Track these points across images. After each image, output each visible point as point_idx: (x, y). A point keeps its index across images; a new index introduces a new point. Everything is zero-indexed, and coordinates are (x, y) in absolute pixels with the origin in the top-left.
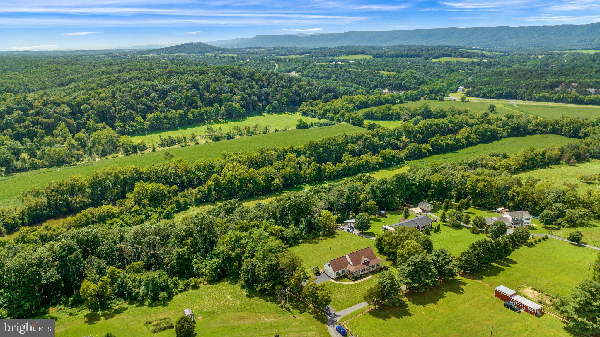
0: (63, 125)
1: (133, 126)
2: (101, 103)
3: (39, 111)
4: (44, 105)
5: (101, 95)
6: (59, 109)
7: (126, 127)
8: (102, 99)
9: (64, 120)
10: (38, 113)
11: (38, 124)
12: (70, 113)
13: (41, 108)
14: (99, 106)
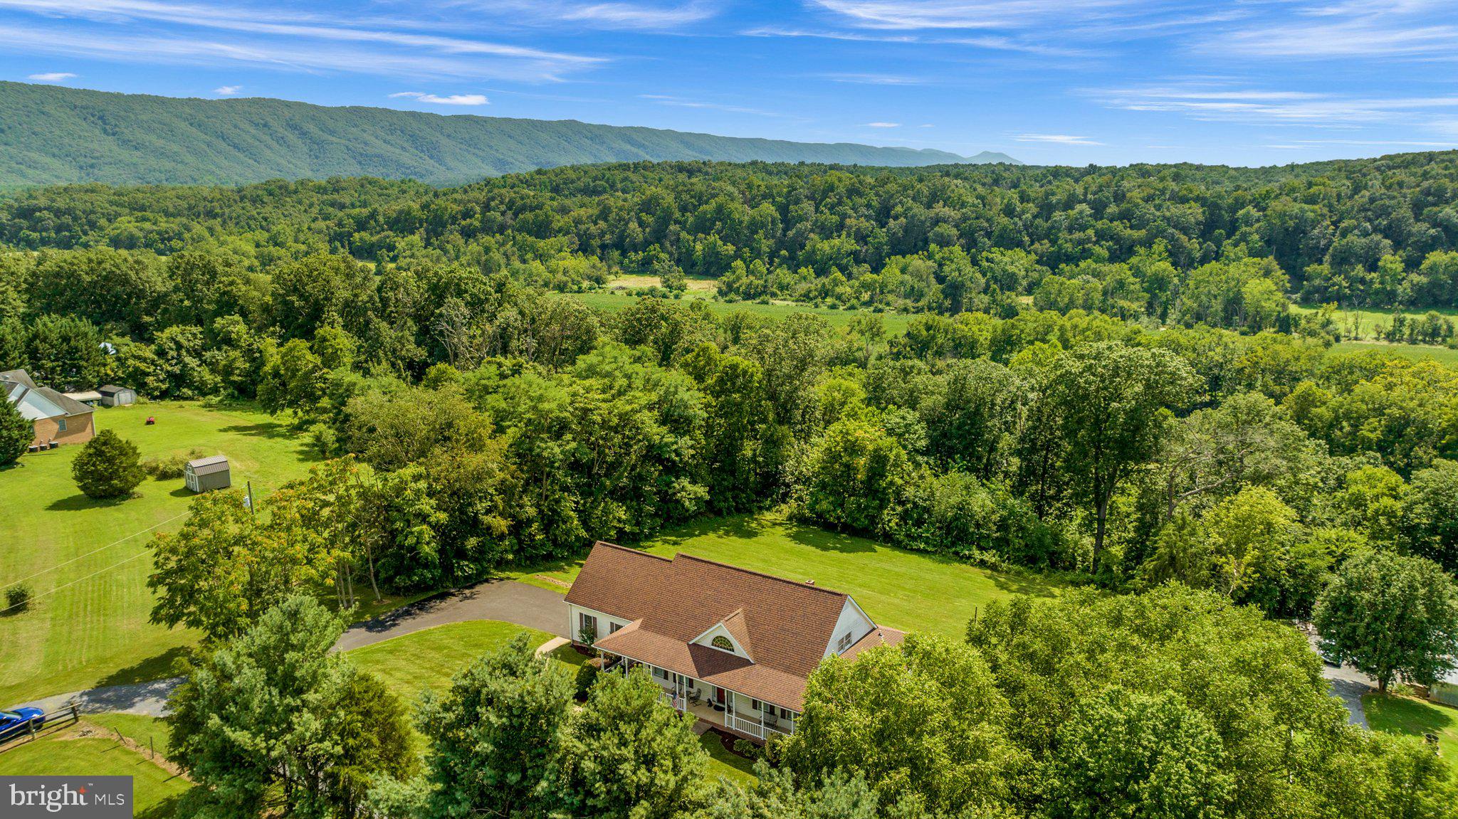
0: (1160, 246)
1: (1362, 281)
2: (1296, 208)
3: (1128, 210)
4: (1148, 199)
5: (1314, 190)
6: (1175, 210)
7: (1337, 279)
8: (1311, 200)
9: (1172, 239)
10: (1125, 216)
11: (1112, 238)
12: (1198, 223)
13: (1137, 205)
14: (1282, 215)
